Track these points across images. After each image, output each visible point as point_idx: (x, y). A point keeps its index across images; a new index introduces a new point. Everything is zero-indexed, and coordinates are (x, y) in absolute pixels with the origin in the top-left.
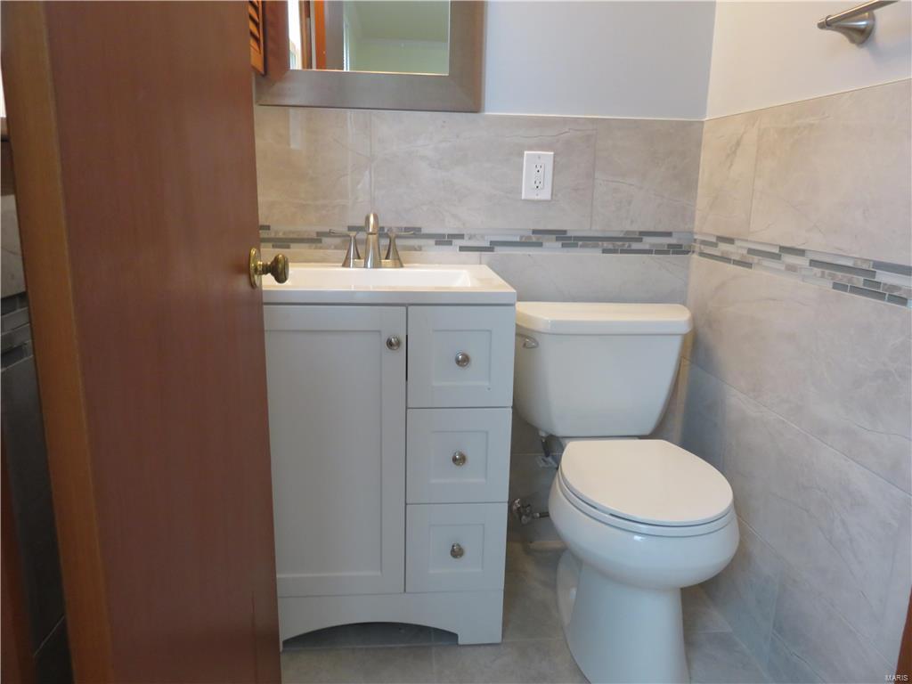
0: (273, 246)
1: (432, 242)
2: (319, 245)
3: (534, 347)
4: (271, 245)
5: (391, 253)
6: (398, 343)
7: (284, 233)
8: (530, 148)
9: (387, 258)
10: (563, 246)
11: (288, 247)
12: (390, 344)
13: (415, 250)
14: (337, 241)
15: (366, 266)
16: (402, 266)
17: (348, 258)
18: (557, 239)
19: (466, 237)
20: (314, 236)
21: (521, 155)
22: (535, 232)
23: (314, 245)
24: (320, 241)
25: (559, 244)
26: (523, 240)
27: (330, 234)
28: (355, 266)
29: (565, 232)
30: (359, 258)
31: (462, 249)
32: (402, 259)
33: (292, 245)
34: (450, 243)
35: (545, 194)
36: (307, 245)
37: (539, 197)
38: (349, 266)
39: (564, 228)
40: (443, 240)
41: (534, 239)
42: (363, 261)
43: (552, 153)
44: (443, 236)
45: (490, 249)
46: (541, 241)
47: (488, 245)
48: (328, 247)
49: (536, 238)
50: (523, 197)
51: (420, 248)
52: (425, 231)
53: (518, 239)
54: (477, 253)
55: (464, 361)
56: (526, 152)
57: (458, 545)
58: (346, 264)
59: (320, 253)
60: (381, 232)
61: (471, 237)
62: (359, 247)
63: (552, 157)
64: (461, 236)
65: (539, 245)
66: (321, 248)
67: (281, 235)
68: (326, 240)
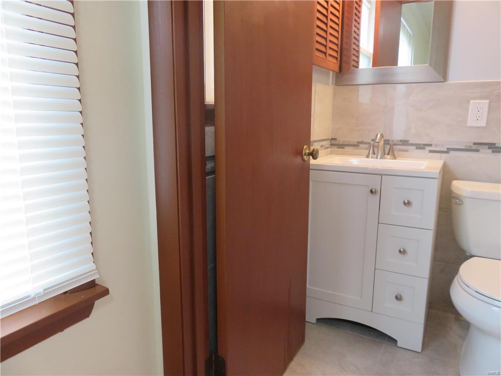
0: (338, 148)
1: (414, 147)
2: (358, 148)
3: (460, 204)
4: (336, 147)
5: (390, 152)
6: (376, 192)
7: (342, 142)
8: (474, 99)
9: (388, 154)
10: (493, 152)
11: (344, 148)
12: (371, 192)
13: (405, 151)
14: (366, 146)
15: (377, 158)
16: (395, 159)
17: (369, 154)
18: (489, 148)
19: (433, 146)
20: (356, 143)
21: (468, 102)
22: (474, 144)
23: (355, 148)
24: (358, 146)
25: (490, 151)
26: (467, 148)
27: (362, 143)
28: (372, 157)
29: (494, 144)
30: (374, 154)
31: (431, 151)
32: (396, 155)
33: (346, 147)
34: (424, 148)
35: (482, 123)
36: (352, 147)
37: (479, 125)
38: (369, 158)
39: (494, 142)
40: (420, 147)
41: (474, 147)
42: (376, 155)
43: (488, 101)
44: (420, 145)
45: (447, 152)
46: (478, 149)
47: (446, 150)
48: (362, 149)
49: (476, 147)
50: (468, 125)
51: (407, 151)
52: (411, 142)
53: (464, 147)
54: (439, 154)
55: (408, 204)
56: (471, 101)
57: (400, 295)
58: (368, 157)
59: (358, 151)
60: (387, 142)
61: (436, 146)
62: (375, 149)
63: (488, 104)
64: (430, 145)
65: (478, 151)
66: (358, 149)
67: (341, 143)
68: (361, 145)
